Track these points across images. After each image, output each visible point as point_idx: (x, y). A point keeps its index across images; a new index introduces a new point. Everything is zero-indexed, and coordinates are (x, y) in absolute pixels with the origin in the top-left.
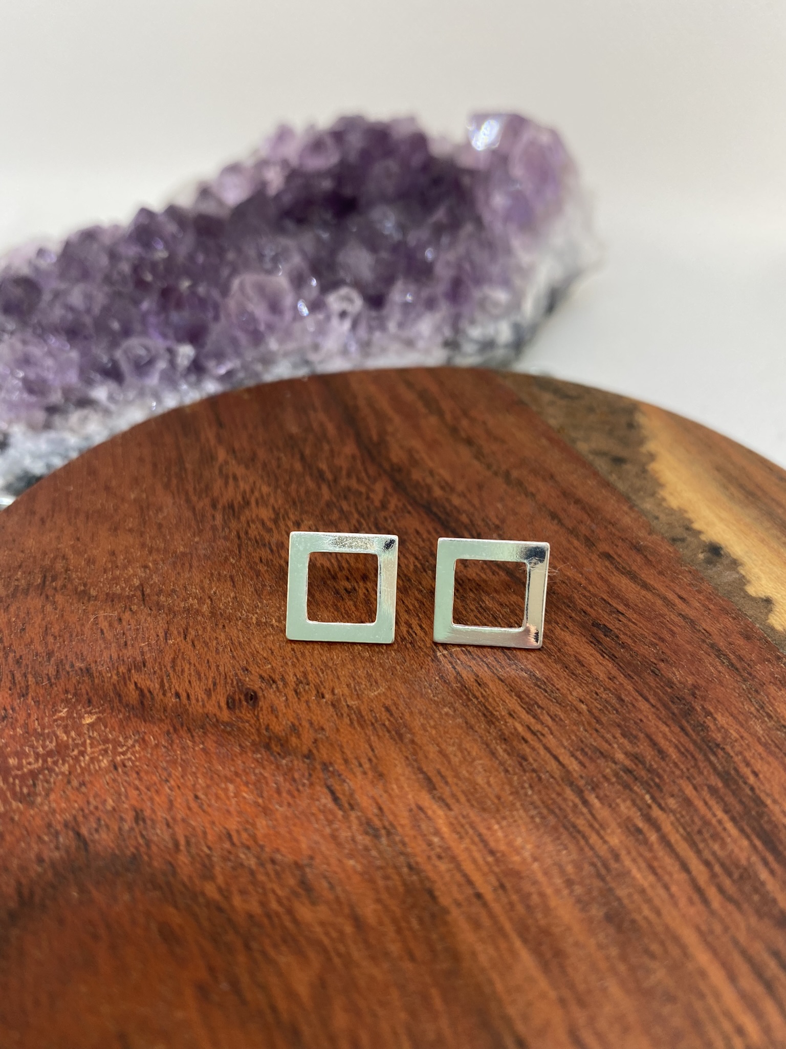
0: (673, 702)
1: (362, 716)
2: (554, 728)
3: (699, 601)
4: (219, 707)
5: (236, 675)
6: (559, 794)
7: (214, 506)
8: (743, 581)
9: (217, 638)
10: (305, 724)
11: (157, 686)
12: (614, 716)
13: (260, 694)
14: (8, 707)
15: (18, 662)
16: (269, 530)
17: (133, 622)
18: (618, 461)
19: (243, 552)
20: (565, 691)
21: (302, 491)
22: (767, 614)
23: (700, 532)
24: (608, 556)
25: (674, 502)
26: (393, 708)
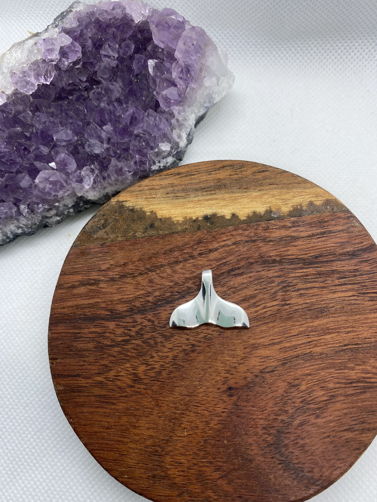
0: (264, 264)
1: (246, 357)
2: (263, 302)
3: (227, 236)
4: (231, 399)
5: (220, 392)
6: (285, 310)
7: (132, 387)
8: (223, 217)
9: (202, 396)
10: (244, 375)
11: (218, 418)
12: (264, 283)
13: (229, 386)
14: (215, 468)
15: (195, 464)
16: (153, 368)
17: (187, 423)
18: (152, 226)
19: (162, 380)
20: (252, 293)
21: (132, 350)
22: (238, 218)
23: (198, 218)
24: (200, 254)
25: (181, 219)
26: (246, 346)
